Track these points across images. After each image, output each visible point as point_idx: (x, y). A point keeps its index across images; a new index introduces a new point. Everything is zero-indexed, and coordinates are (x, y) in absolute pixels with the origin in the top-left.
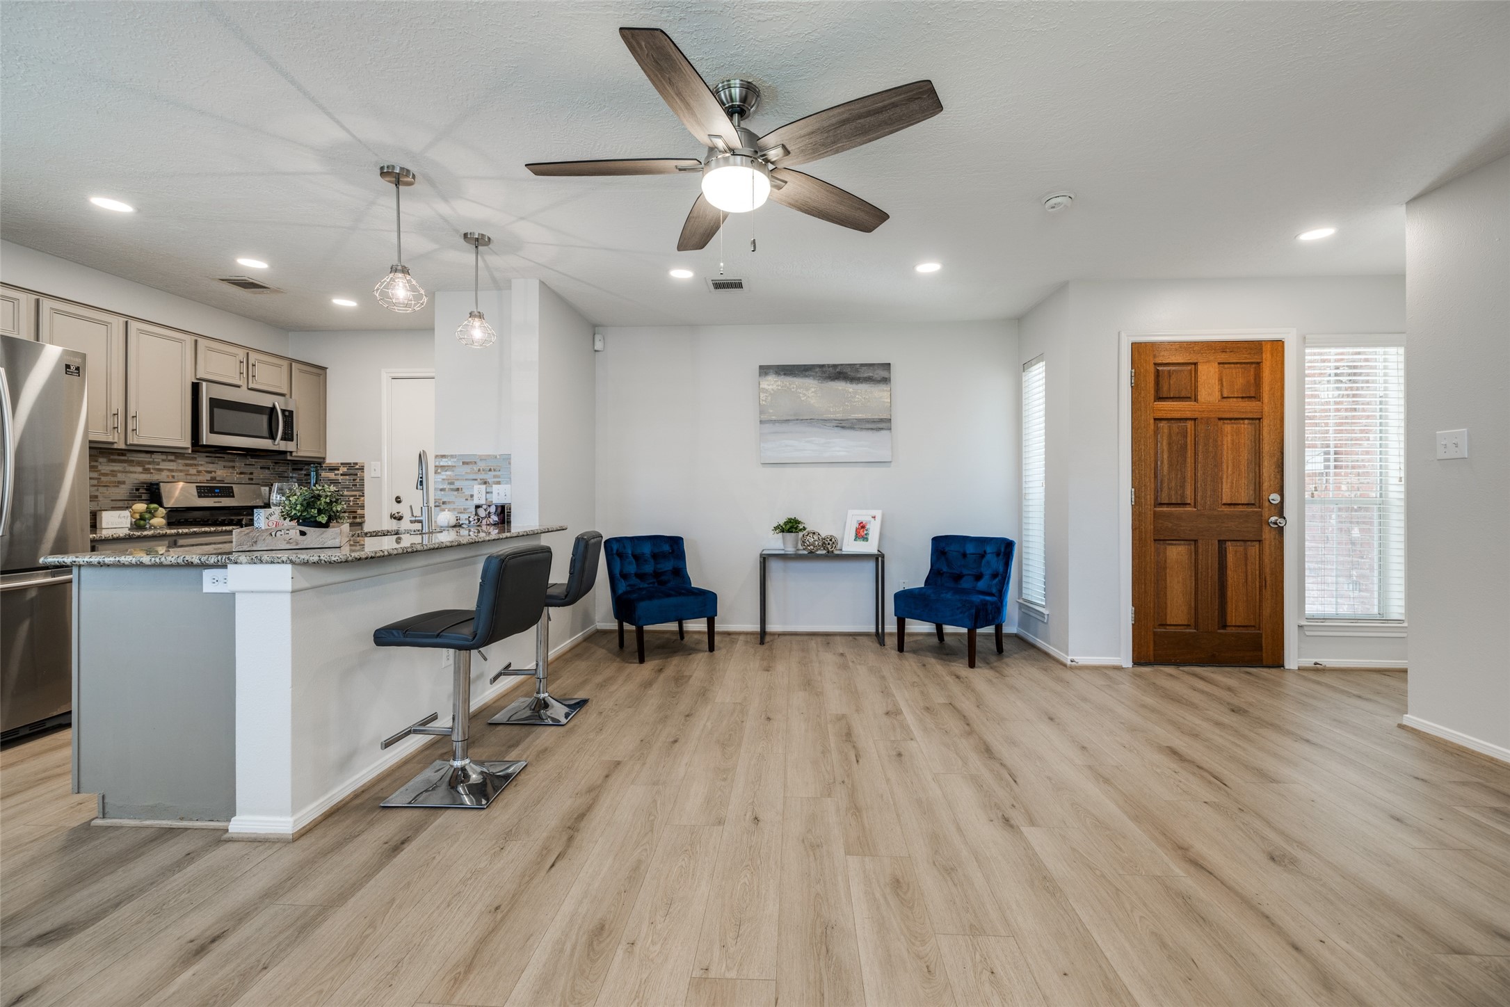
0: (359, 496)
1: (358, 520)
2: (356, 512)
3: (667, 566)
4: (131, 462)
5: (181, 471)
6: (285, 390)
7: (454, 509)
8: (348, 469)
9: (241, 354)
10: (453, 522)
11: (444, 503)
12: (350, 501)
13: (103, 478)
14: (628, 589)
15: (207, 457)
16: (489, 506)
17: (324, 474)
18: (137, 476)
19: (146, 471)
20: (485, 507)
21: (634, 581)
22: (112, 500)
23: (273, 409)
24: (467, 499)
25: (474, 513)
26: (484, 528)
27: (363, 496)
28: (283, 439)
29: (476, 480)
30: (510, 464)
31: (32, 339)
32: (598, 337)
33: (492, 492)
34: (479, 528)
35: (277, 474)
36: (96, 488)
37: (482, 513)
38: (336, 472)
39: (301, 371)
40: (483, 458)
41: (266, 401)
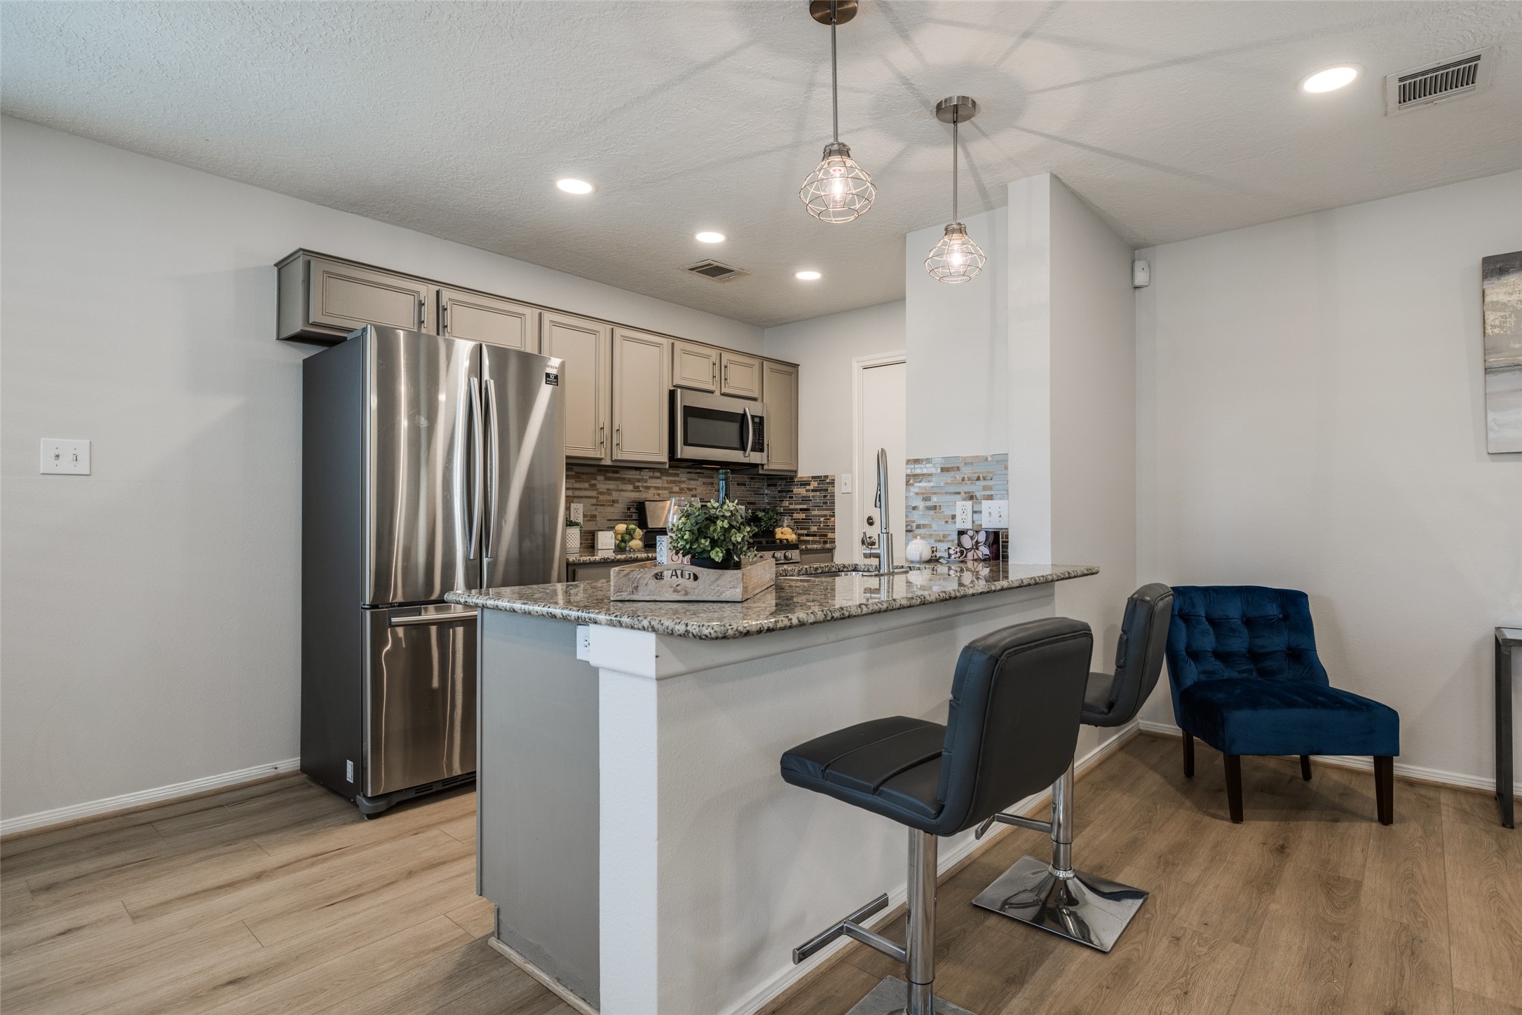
0: (830, 516)
1: (828, 546)
2: (826, 536)
3: (1276, 642)
4: (622, 480)
5: (665, 489)
6: (755, 395)
7: (931, 535)
8: (818, 484)
9: (714, 354)
10: (927, 555)
11: (918, 527)
12: (820, 522)
13: (601, 498)
14: (1203, 677)
15: (688, 473)
16: (977, 532)
17: (796, 490)
18: (628, 495)
19: (636, 489)
20: (970, 533)
21: (1213, 664)
22: (609, 520)
23: (744, 415)
24: (947, 522)
25: (956, 542)
26: (970, 564)
27: (834, 516)
28: (753, 450)
29: (959, 493)
30: (1006, 468)
31: (536, 352)
32: (1139, 265)
33: (981, 512)
34: (962, 565)
35: (753, 491)
36: (595, 507)
37: (967, 542)
38: (808, 487)
39: (772, 370)
40: (968, 462)
41: (736, 407)
